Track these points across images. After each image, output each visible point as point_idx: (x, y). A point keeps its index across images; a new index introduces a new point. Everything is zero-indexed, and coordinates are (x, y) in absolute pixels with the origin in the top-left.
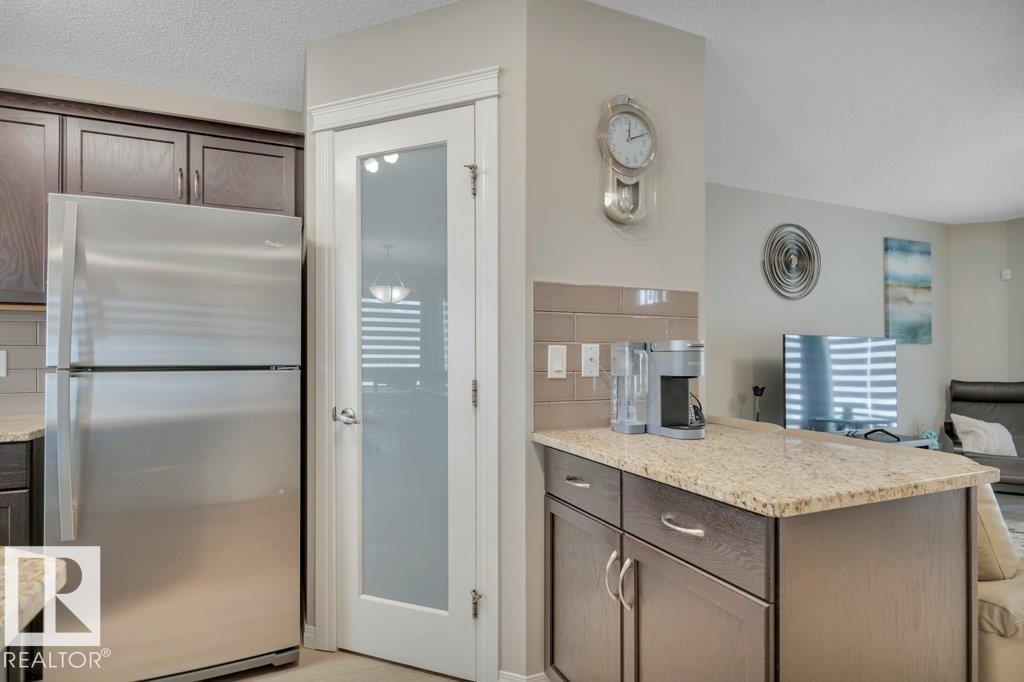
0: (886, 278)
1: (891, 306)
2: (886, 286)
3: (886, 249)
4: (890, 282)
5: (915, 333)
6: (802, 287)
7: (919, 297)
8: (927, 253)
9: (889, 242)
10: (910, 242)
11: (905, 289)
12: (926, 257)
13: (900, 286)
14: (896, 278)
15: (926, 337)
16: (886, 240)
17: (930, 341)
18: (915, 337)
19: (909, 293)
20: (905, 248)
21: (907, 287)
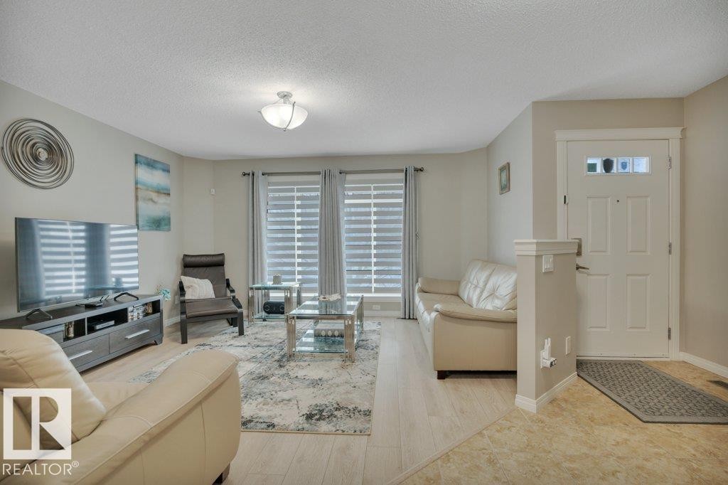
0: (136, 183)
1: (141, 204)
2: (137, 189)
3: (136, 162)
4: (139, 186)
5: (159, 223)
6: (53, 178)
7: (162, 200)
8: (167, 170)
9: (138, 157)
10: (154, 161)
11: (152, 193)
12: (166, 174)
13: (147, 190)
14: (144, 184)
15: (166, 227)
16: (136, 155)
17: (169, 230)
18: (158, 226)
19: (154, 196)
20: (151, 164)
21: (151, 191)
